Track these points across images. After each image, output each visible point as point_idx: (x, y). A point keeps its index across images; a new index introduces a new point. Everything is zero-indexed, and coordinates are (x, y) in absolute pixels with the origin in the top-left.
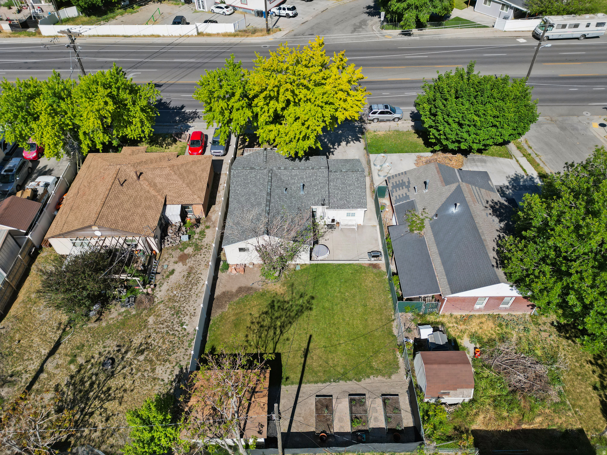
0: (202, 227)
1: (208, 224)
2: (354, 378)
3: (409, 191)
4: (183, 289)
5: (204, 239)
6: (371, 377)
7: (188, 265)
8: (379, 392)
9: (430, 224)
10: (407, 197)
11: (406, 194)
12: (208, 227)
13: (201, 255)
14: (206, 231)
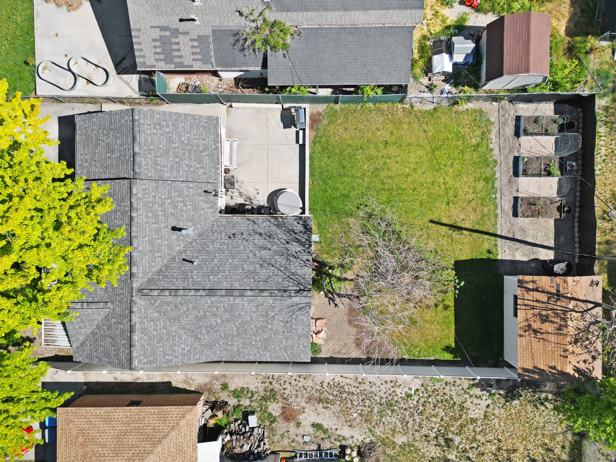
0: (224, 396)
1: (217, 386)
2: (492, 169)
3: (188, 33)
4: (349, 405)
5: (252, 388)
6: (491, 146)
7: (303, 404)
8: (511, 140)
9: (277, 10)
10: (201, 39)
11: (192, 40)
12: (225, 387)
13: (284, 389)
14: (232, 387)
